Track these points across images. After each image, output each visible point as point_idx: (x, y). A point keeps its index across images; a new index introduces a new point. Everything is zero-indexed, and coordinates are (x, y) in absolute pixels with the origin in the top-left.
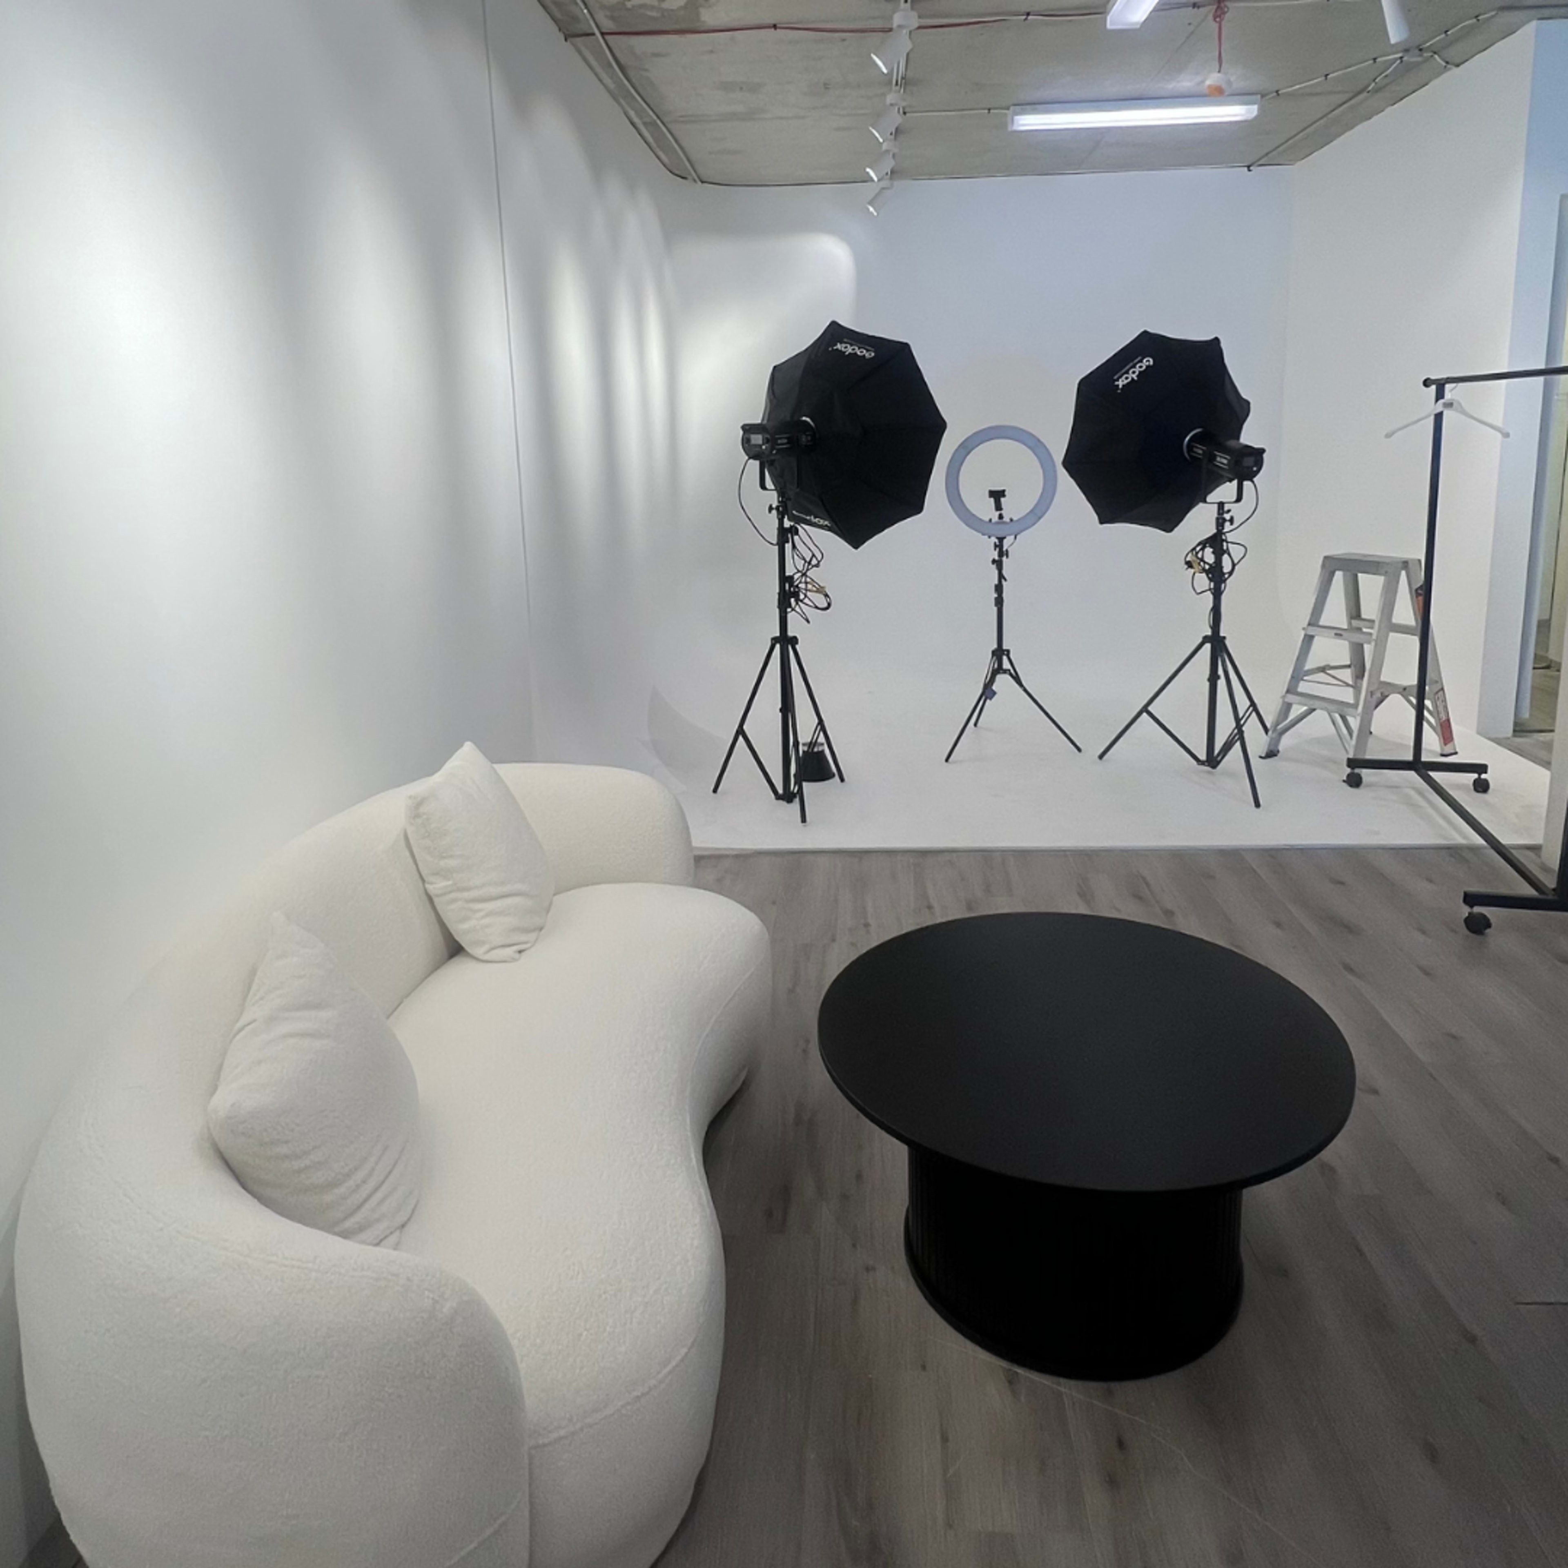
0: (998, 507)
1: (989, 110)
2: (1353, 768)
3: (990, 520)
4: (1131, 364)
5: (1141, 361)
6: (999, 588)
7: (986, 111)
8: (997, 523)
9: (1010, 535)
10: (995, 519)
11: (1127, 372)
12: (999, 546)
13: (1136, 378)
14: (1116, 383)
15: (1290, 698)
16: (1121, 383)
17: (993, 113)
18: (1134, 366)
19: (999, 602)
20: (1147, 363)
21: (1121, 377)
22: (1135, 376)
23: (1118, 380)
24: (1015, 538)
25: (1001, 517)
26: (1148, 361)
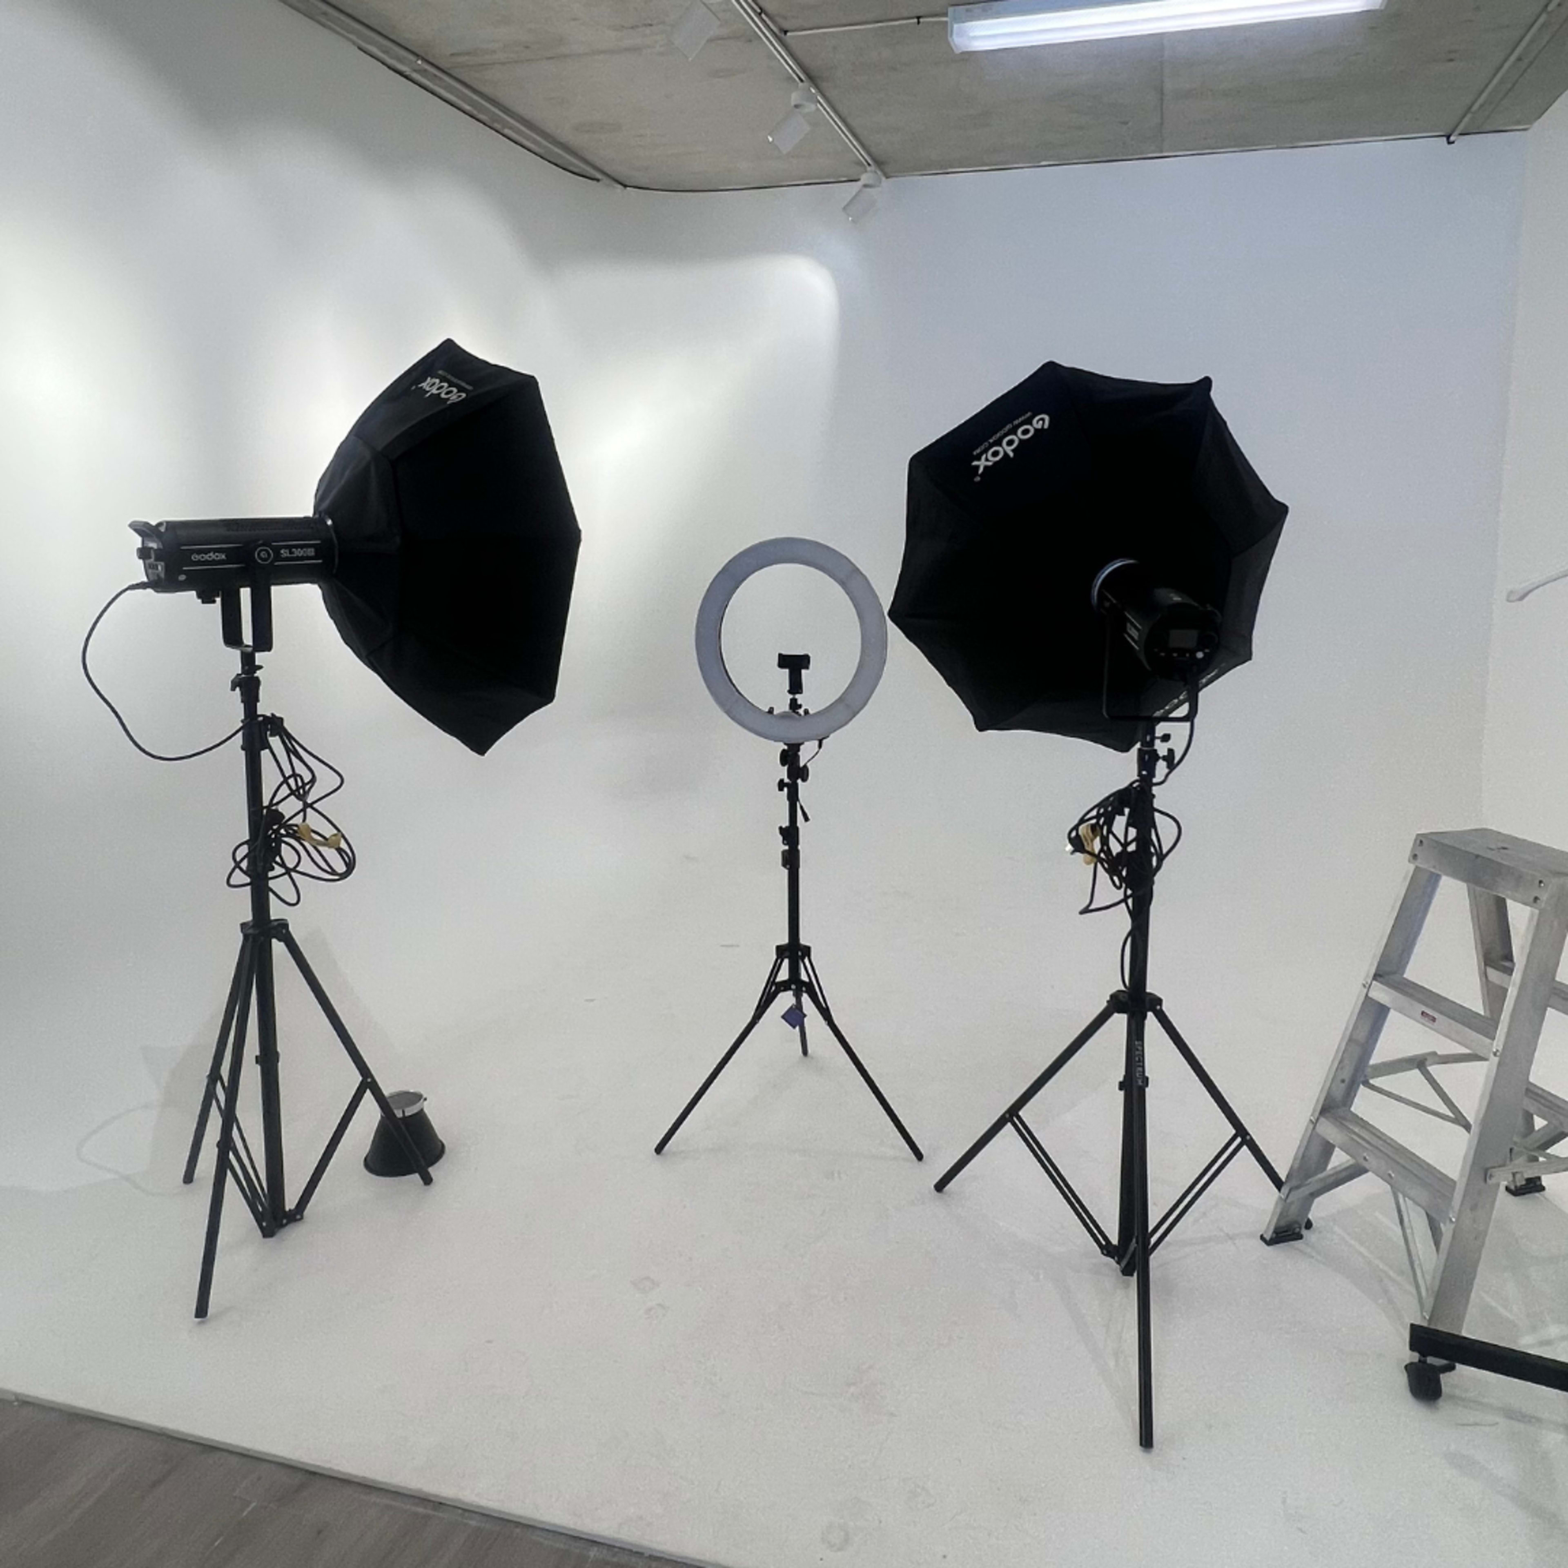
0: (796, 686)
1: (918, 18)
2: (1423, 1354)
3: (771, 711)
4: (1009, 426)
5: (1029, 421)
6: (790, 834)
7: (916, 20)
8: (783, 716)
9: (809, 739)
10: (782, 705)
11: (999, 443)
12: (789, 757)
13: (1011, 454)
14: (975, 463)
15: (1329, 1131)
16: (982, 464)
17: (923, 23)
18: (1013, 431)
19: (791, 860)
20: (1039, 426)
21: (986, 451)
22: (1009, 450)
23: (978, 458)
24: (820, 746)
25: (794, 705)
26: (1042, 421)
